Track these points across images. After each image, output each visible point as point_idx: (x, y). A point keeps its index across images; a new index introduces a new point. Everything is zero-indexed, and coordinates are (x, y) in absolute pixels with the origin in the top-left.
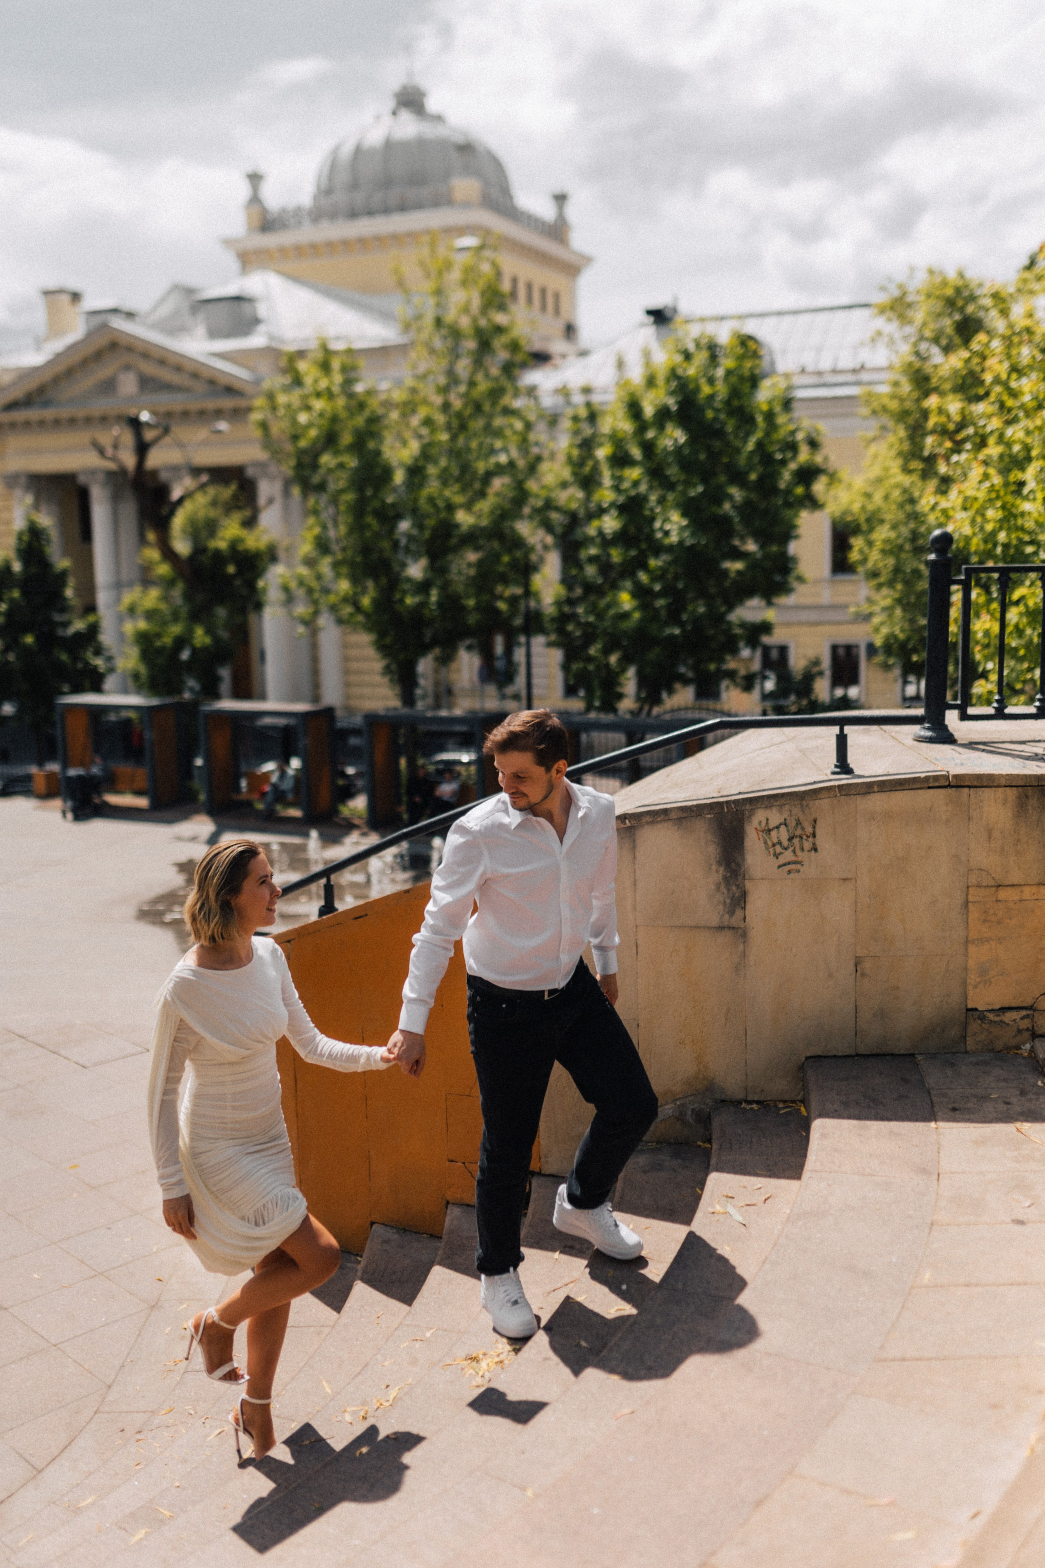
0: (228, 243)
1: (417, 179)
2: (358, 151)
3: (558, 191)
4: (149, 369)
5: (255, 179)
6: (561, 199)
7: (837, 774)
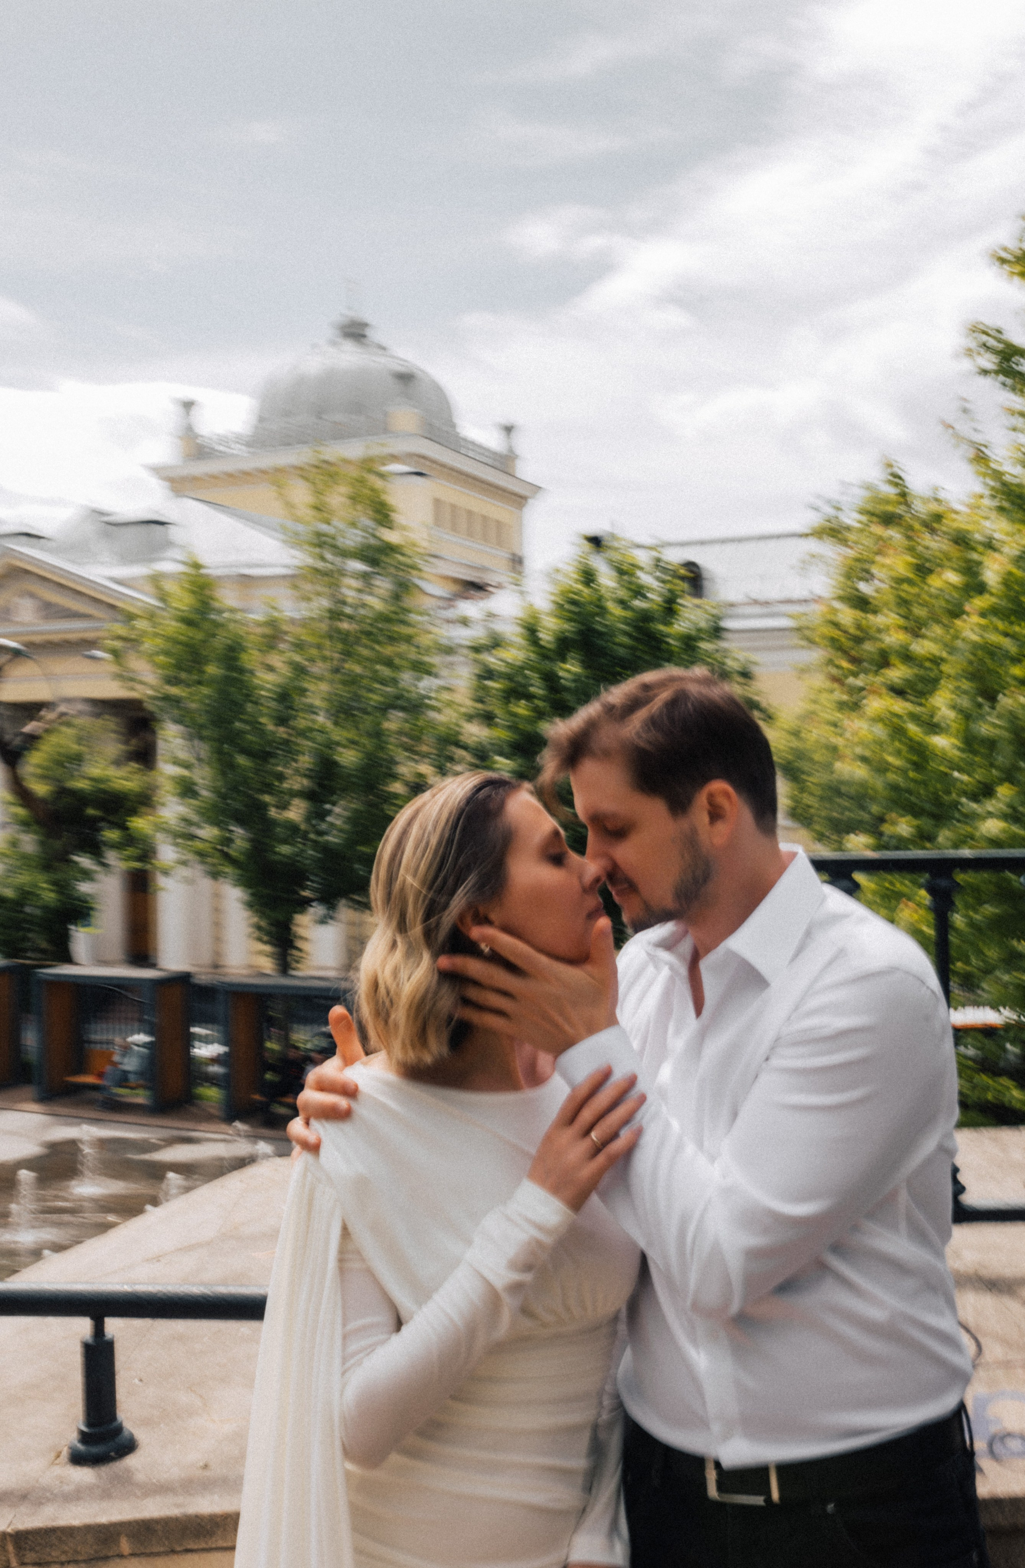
0: (158, 471)
1: (357, 407)
2: (296, 380)
4: (50, 596)
5: (187, 406)
6: (508, 429)
7: (77, 1459)
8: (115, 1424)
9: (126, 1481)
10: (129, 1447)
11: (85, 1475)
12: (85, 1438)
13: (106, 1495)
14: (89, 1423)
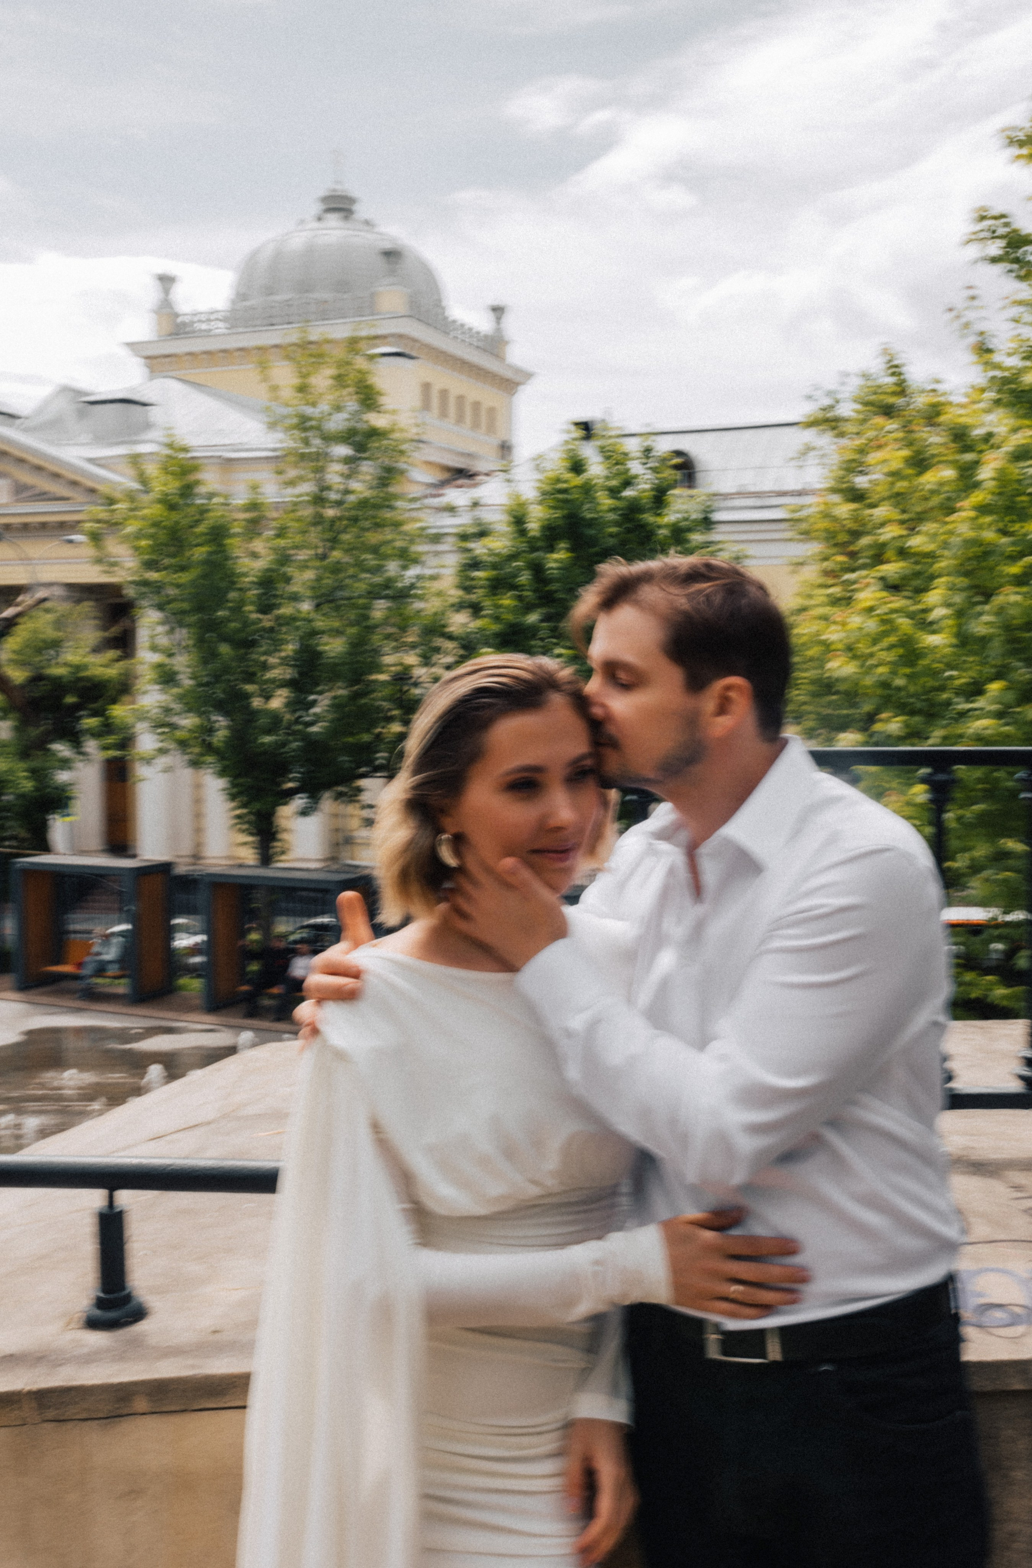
0: (135, 348)
1: (342, 286)
2: (278, 256)
3: (496, 303)
4: (27, 478)
5: (166, 281)
6: (498, 311)
7: (93, 1324)
8: (126, 1292)
9: (137, 1344)
10: (139, 1314)
11: (98, 1339)
12: (100, 1303)
13: (120, 1356)
14: (104, 1291)
